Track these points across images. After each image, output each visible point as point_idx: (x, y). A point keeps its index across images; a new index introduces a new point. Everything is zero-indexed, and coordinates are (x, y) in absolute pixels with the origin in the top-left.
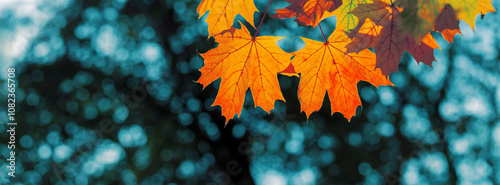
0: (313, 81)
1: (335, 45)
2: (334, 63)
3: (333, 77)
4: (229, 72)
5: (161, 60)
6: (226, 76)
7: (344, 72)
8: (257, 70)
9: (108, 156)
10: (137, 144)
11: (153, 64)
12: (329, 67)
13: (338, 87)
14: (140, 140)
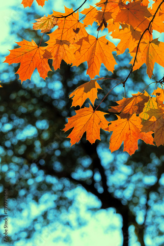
0: (117, 137)
1: (132, 121)
2: (130, 130)
3: (127, 135)
4: (79, 125)
5: (61, 89)
6: (77, 127)
7: (133, 134)
8: (92, 125)
9: (29, 132)
10: (44, 128)
11: (57, 91)
12: (126, 131)
13: (129, 140)
14: (46, 126)
